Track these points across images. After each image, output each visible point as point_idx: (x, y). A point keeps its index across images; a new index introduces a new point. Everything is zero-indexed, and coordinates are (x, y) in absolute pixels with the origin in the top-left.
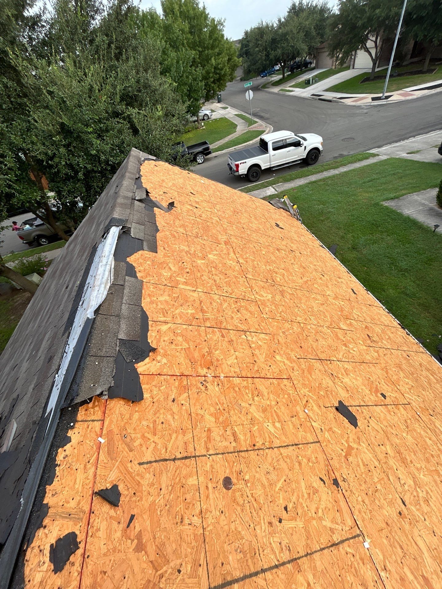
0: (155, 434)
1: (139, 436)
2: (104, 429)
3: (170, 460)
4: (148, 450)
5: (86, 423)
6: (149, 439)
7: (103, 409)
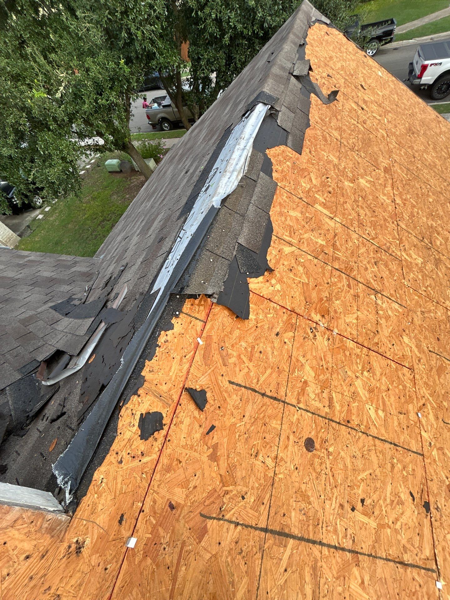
0: (251, 360)
1: (235, 354)
2: (205, 332)
3: (259, 393)
4: (241, 372)
5: (190, 318)
6: (244, 362)
7: (207, 311)
